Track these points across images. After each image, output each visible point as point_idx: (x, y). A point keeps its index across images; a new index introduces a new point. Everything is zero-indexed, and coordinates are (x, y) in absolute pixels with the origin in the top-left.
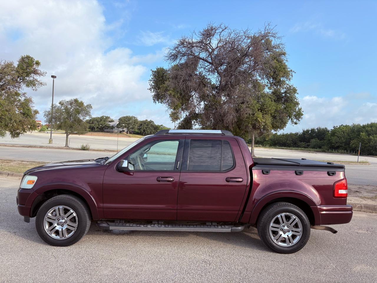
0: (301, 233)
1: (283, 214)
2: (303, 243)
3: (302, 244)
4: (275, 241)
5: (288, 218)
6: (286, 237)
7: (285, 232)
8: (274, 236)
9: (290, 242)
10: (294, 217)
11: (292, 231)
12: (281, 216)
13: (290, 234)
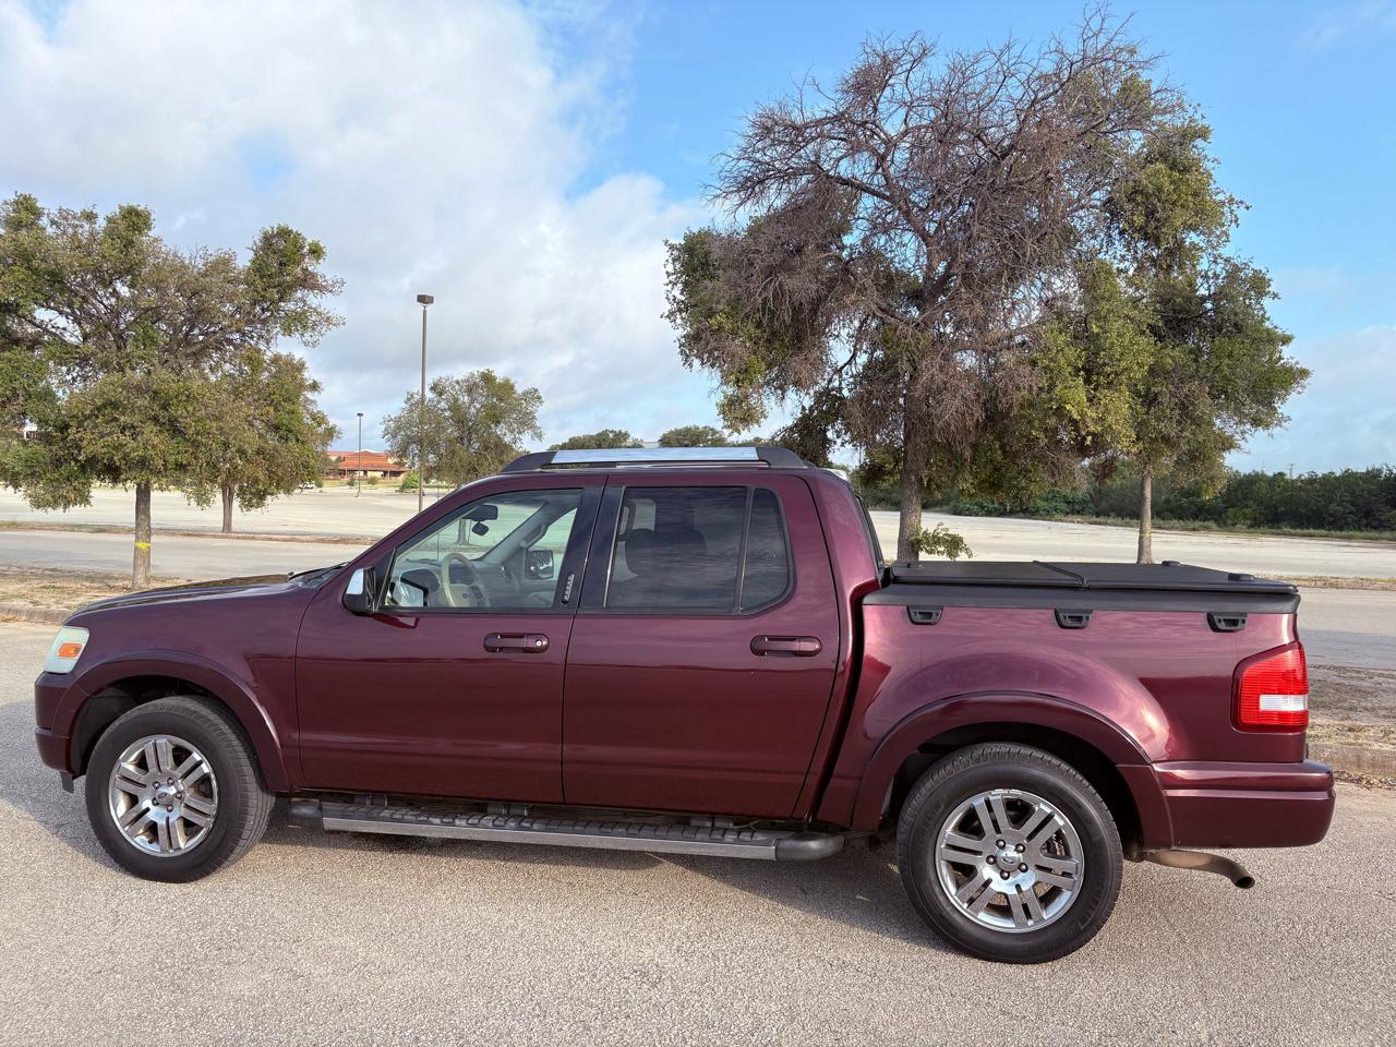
0: (1079, 879)
1: (997, 795)
2: (1086, 924)
3: (1082, 928)
4: (963, 907)
5: (1019, 812)
6: (1012, 891)
7: (1008, 873)
8: (958, 886)
9: (1028, 915)
10: (1044, 807)
11: (1039, 868)
12: (988, 802)
13: (1027, 880)
